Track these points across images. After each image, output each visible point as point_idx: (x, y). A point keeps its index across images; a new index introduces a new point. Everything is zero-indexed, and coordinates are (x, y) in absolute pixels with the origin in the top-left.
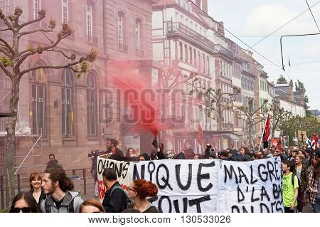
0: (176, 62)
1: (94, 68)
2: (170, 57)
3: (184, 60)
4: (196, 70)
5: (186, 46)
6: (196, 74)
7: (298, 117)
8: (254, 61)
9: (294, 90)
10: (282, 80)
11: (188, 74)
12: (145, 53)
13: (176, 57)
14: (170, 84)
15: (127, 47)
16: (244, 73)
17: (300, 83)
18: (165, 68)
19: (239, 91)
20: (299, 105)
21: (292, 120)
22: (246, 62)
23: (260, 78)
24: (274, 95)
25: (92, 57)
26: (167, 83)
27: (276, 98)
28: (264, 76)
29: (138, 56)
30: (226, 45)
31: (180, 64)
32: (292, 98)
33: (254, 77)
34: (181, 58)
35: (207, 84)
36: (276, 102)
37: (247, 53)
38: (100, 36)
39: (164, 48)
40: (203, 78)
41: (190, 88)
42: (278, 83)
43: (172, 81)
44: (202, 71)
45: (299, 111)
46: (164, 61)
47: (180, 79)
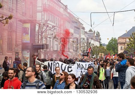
0: (47, 21)
1: (11, 22)
2: (44, 19)
3: (50, 21)
4: (55, 25)
5: (51, 15)
6: (55, 27)
7: (97, 46)
8: (79, 22)
9: (96, 35)
10: (91, 31)
11: (51, 26)
12: (34, 17)
13: (47, 19)
14: (43, 30)
15: (26, 14)
16: (75, 27)
17: (98, 32)
18: (42, 23)
19: (72, 35)
20: (97, 41)
21: (94, 48)
22: (76, 23)
23: (81, 29)
24: (87, 37)
25: (10, 18)
26: (42, 30)
27: (88, 38)
28: (84, 28)
29: (30, 18)
30: (68, 15)
31: (48, 22)
32: (94, 38)
33: (79, 29)
34: (49, 20)
35: (59, 31)
36: (88, 39)
37: (77, 19)
38: (14, 8)
39: (42, 15)
40: (58, 28)
41: (52, 32)
42: (89, 32)
43: (45, 29)
44: (57, 25)
45: (97, 44)
46: (42, 20)
47: (48, 28)
